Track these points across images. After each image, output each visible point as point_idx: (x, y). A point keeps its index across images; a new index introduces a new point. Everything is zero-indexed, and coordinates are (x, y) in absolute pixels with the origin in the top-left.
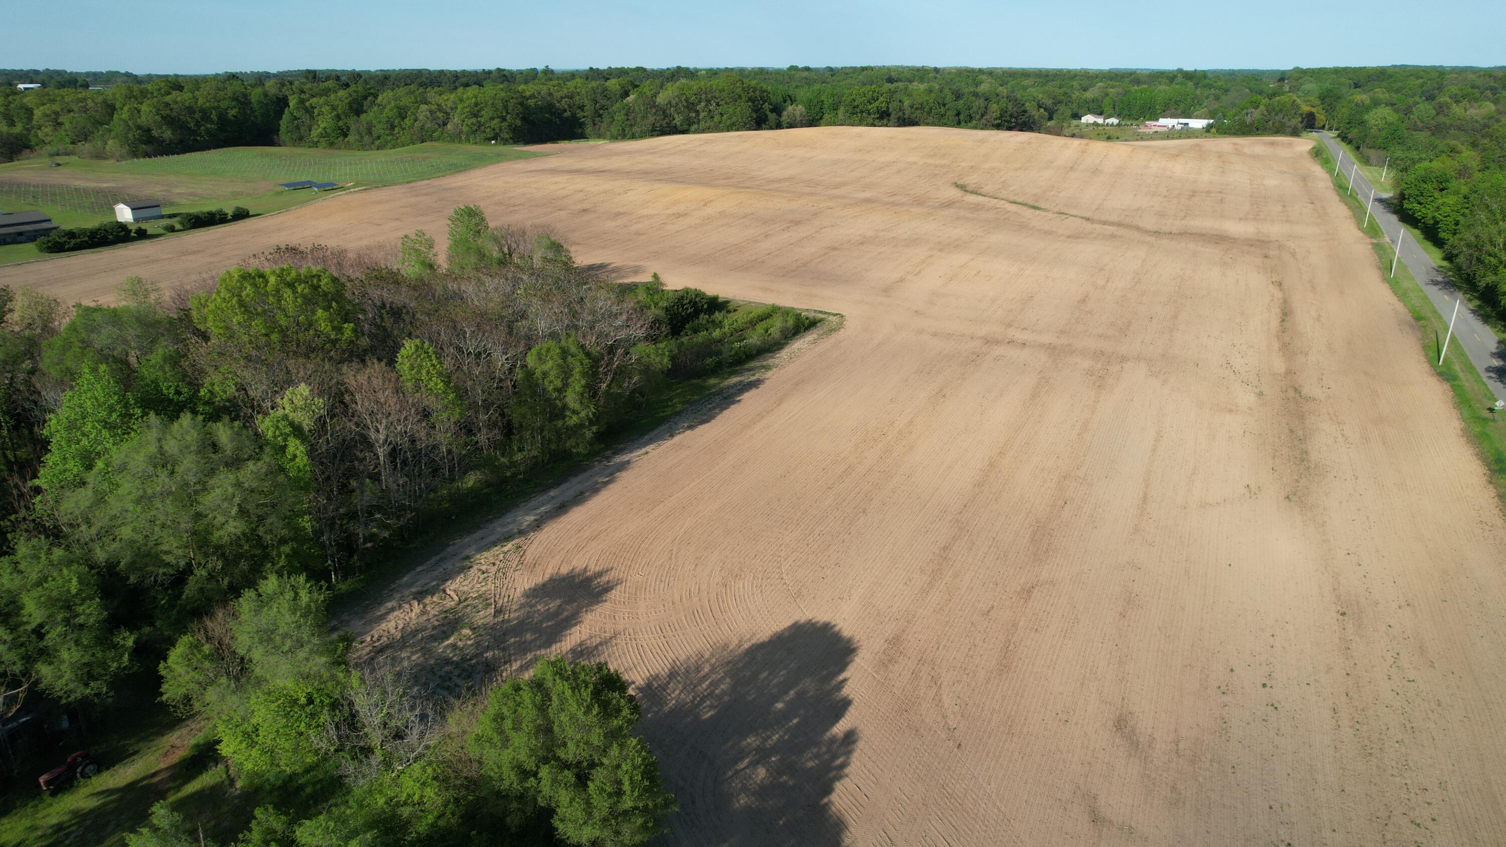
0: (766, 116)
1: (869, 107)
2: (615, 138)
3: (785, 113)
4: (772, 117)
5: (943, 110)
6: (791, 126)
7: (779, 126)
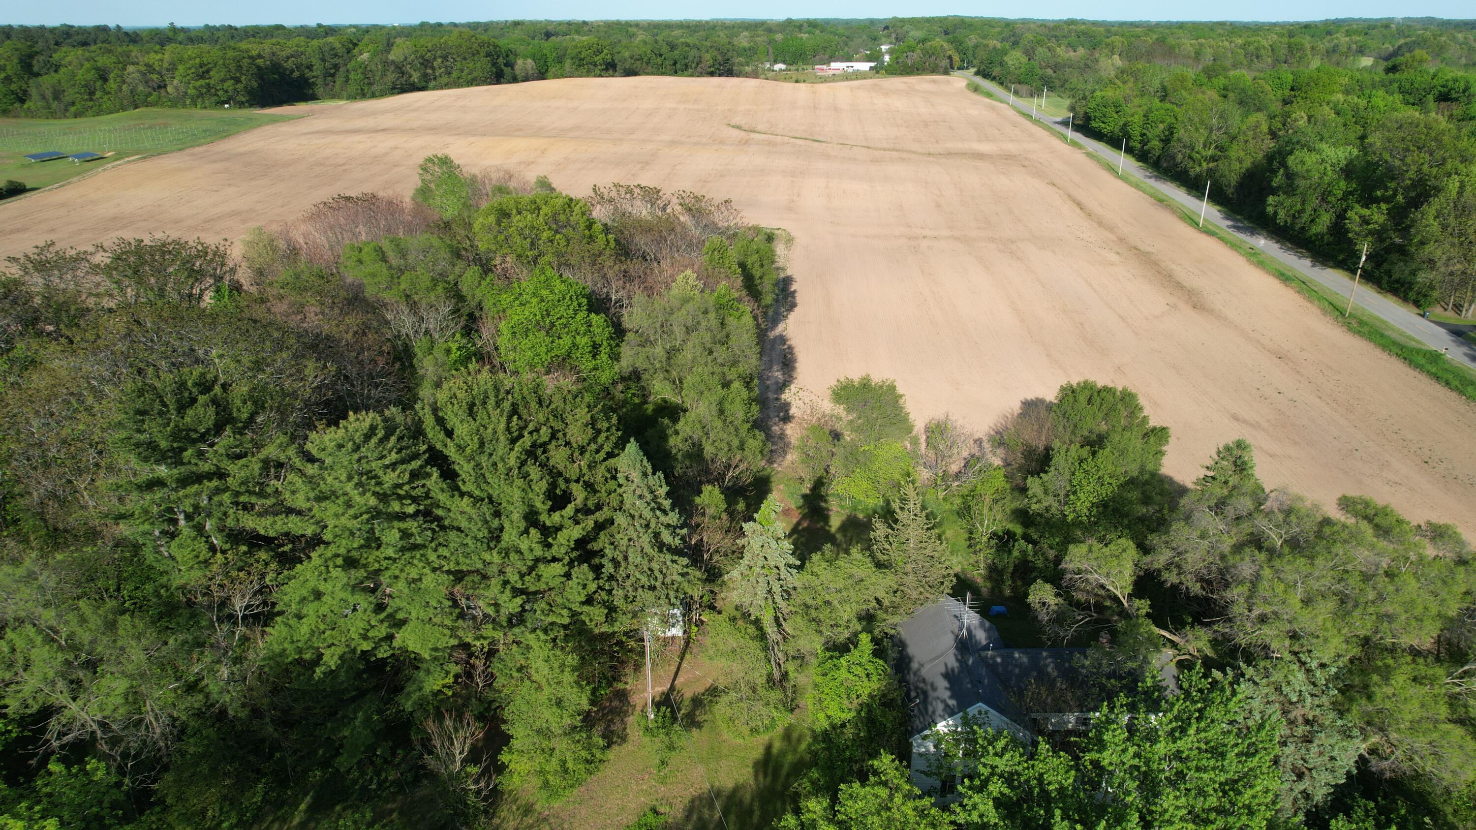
0: (502, 70)
1: (596, 59)
2: (352, 97)
3: (516, 67)
4: (507, 70)
5: (659, 60)
6: (526, 79)
7: (514, 80)
